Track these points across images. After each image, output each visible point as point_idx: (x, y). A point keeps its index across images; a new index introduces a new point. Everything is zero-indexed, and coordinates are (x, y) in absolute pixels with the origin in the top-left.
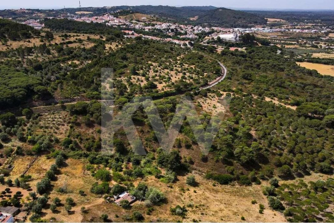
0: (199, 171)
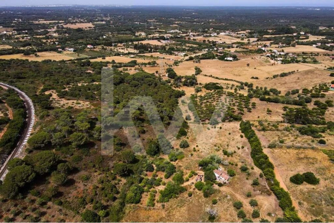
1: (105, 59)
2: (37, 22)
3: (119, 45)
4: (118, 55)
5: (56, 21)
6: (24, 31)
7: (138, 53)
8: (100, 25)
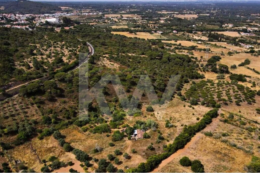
0: (146, 102)
1: (176, 42)
2: (160, 12)
3: (199, 33)
4: (189, 41)
5: (173, 12)
6: (146, 18)
7: (206, 41)
8: (203, 17)
